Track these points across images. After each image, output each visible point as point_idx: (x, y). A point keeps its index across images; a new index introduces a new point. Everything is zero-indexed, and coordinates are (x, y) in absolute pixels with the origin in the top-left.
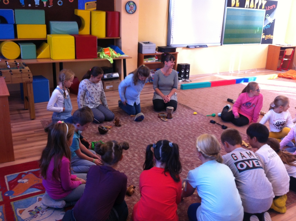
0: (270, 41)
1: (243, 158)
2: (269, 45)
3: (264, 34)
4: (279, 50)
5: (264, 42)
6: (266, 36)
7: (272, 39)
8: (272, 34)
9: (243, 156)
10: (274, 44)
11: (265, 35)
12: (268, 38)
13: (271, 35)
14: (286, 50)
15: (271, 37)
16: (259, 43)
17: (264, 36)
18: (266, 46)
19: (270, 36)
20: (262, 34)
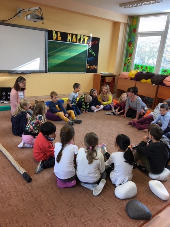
0: (95, 71)
2: (94, 74)
4: (100, 78)
5: (89, 71)
8: (96, 65)
10: (98, 73)
12: (93, 68)
14: (106, 78)
15: (96, 68)
16: (84, 72)
18: (91, 75)
19: (94, 66)
20: (87, 65)
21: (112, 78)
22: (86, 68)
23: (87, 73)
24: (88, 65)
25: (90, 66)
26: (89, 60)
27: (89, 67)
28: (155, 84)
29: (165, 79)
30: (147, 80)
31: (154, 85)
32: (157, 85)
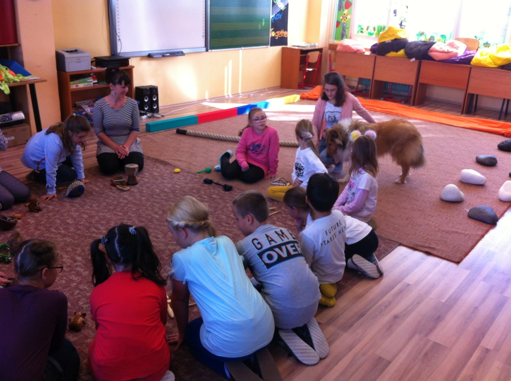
0: (283, 41)
1: (270, 244)
2: (283, 48)
3: (273, 29)
4: (299, 55)
5: (275, 42)
6: (277, 32)
7: (287, 38)
8: (286, 29)
9: (270, 239)
10: (290, 45)
11: (275, 31)
12: (280, 35)
13: (284, 31)
14: (309, 54)
15: (285, 34)
16: (266, 44)
17: (273, 32)
18: (278, 48)
19: (282, 32)
20: (271, 30)
21: (318, 53)
22: (270, 36)
23: (271, 45)
24: (273, 31)
25: (275, 32)
26: (274, 20)
27: (273, 34)
28: (416, 59)
29: (431, 49)
30: (397, 51)
31: (413, 59)
32: (418, 61)
